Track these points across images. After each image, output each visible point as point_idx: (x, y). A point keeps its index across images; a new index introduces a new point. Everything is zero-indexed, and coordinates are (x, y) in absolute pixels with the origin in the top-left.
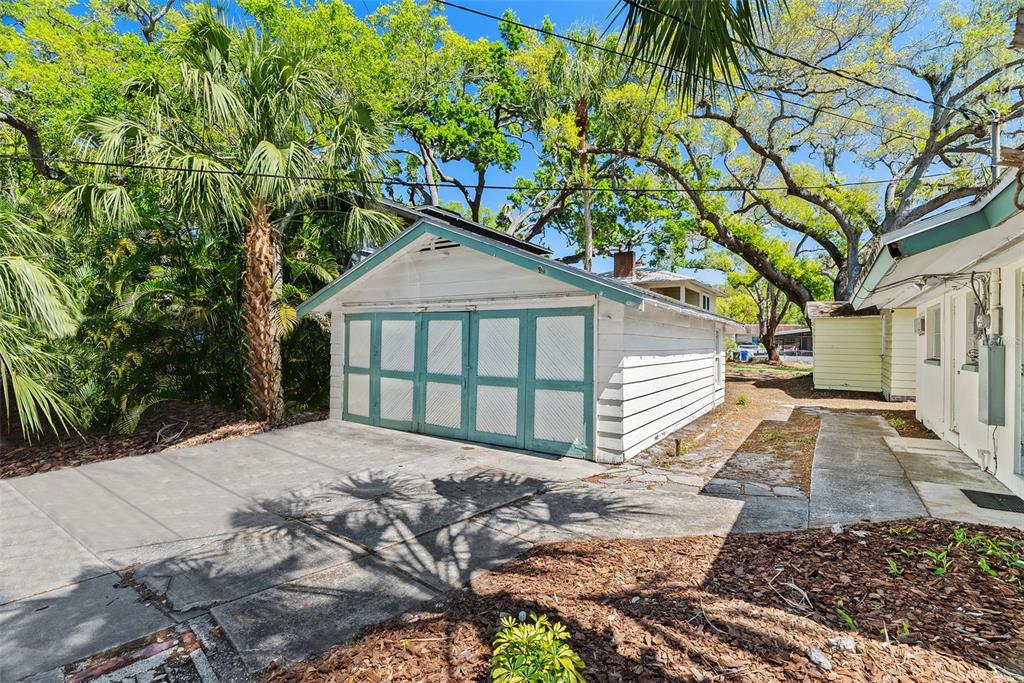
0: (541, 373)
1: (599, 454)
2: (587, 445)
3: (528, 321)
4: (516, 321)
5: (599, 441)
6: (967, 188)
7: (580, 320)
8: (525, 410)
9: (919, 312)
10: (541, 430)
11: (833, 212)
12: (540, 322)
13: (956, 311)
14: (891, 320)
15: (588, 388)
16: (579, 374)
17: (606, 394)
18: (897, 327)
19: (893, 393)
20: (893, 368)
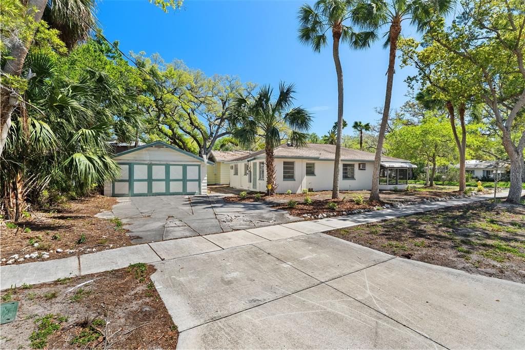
1: (202, 193)
2: (199, 191)
3: (185, 167)
4: (182, 167)
5: (202, 191)
7: (197, 167)
8: (185, 186)
9: (231, 165)
10: (189, 190)
11: (201, 132)
12: (188, 167)
13: (241, 166)
14: (220, 166)
15: (199, 180)
16: (197, 178)
17: (204, 181)
18: (222, 168)
19: (221, 183)
20: (221, 177)
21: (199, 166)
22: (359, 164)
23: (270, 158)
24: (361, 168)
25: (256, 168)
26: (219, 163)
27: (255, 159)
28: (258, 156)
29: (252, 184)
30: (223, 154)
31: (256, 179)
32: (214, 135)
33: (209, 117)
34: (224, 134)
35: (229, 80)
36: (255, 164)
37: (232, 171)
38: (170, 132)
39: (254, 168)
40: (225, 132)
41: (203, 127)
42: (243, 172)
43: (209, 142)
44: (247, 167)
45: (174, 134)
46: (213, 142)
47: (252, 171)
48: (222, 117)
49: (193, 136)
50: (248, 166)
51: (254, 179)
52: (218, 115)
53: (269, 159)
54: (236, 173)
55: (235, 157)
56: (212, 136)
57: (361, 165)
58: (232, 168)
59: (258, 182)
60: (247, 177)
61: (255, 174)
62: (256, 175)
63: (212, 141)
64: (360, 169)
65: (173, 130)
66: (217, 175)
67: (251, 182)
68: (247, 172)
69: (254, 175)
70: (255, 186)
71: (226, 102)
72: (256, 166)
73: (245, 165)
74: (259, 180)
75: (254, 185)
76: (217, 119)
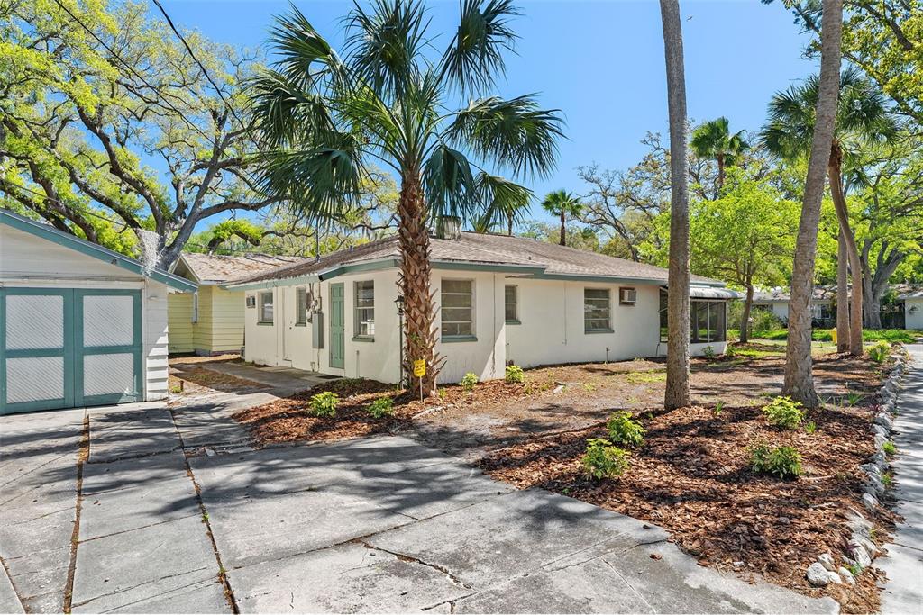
0: (89, 340)
1: (149, 396)
2: (137, 391)
3: (73, 301)
4: (59, 299)
5: (149, 386)
6: (238, 203)
7: (129, 300)
8: (74, 375)
9: (248, 293)
10: (91, 388)
11: (148, 198)
12: (87, 299)
13: (286, 296)
14: (211, 297)
15: (137, 349)
16: (128, 340)
17: (155, 352)
18: (218, 302)
19: (214, 349)
20: (214, 332)
21: (137, 295)
22: (622, 291)
23: (419, 262)
24: (626, 299)
25: (341, 303)
26: (207, 289)
27: (342, 271)
28: (359, 261)
29: (326, 351)
30: (217, 263)
31: (342, 336)
32: (187, 212)
33: (173, 163)
34: (219, 208)
35: (233, 58)
36: (337, 291)
37: (253, 314)
38: (37, 193)
39: (332, 303)
40: (222, 201)
41: (153, 185)
42: (292, 315)
43: (174, 230)
44: (305, 299)
45: (52, 198)
46: (185, 231)
47: (326, 311)
48: (214, 159)
49: (120, 212)
50: (309, 295)
51: (333, 336)
52: (201, 155)
53: (415, 268)
54: (266, 321)
55: (256, 273)
56: (182, 214)
57: (626, 291)
58: (251, 302)
59: (350, 346)
60: (308, 331)
61: (338, 320)
62: (342, 323)
63: (182, 229)
64: (623, 304)
65: (46, 184)
66: (199, 325)
67: (321, 346)
68: (308, 314)
69: (332, 324)
70: (337, 357)
71: (225, 118)
72: (341, 295)
73: (300, 292)
74: (356, 338)
75: (332, 356)
76: (197, 168)
